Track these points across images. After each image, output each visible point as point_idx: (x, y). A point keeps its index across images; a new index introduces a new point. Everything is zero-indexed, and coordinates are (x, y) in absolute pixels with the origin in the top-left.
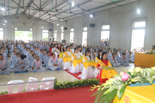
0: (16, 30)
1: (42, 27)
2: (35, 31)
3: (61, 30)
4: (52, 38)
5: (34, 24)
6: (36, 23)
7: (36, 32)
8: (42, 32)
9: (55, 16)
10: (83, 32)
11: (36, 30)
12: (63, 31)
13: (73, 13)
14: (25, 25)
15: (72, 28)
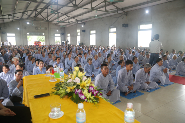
0: (28, 35)
1: (57, 31)
2: (47, 35)
3: (76, 33)
4: (65, 42)
5: (46, 28)
6: (48, 27)
7: (49, 36)
8: (54, 36)
9: (73, 18)
10: (110, 34)
11: (49, 34)
12: (79, 34)
13: (108, 11)
14: (37, 30)
15: (93, 30)
